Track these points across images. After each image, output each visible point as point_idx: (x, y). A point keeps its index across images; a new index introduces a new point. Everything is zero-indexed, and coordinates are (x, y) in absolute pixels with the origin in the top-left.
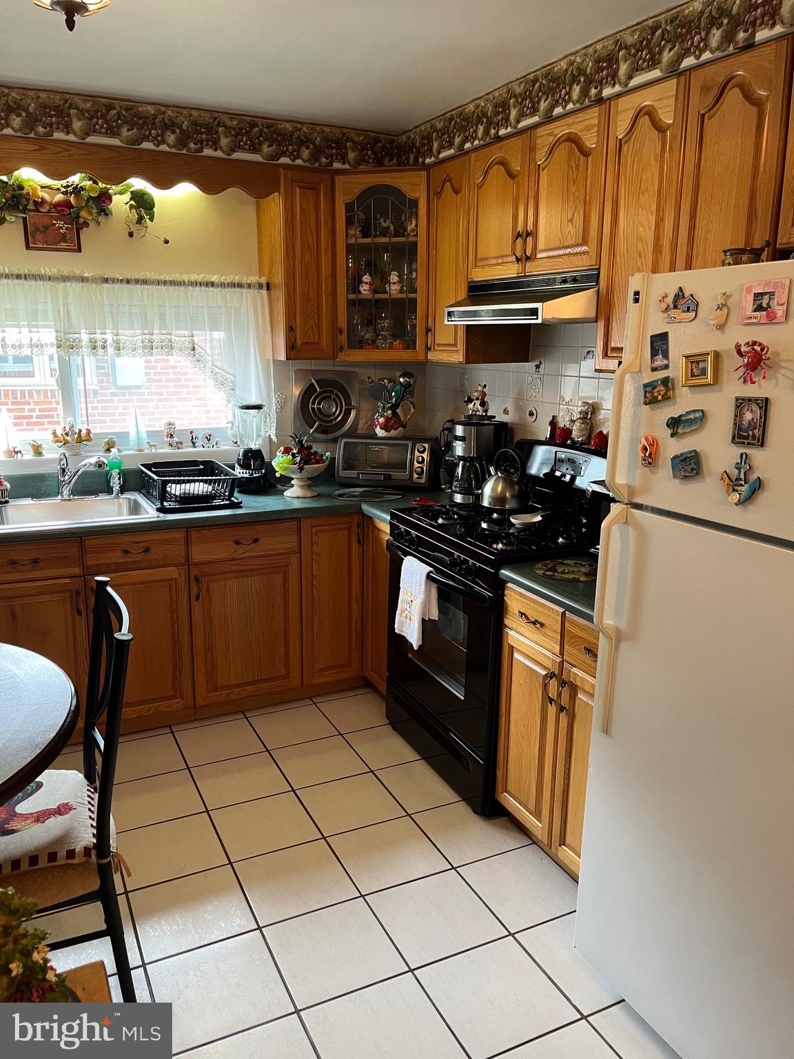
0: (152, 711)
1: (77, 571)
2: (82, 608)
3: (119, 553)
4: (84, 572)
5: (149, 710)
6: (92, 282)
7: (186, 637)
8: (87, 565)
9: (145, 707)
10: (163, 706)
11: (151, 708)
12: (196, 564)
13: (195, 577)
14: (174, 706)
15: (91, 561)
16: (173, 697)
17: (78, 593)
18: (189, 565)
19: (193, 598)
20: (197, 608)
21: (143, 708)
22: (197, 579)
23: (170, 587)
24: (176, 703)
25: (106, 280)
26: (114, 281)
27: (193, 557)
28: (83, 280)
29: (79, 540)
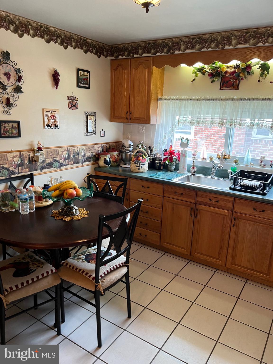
0: (209, 260)
1: (193, 201)
2: (193, 214)
3: (208, 200)
4: (196, 203)
5: (208, 259)
6: (236, 100)
7: (227, 238)
8: (197, 201)
9: (208, 258)
10: (214, 260)
11: (210, 259)
12: (236, 212)
13: (234, 218)
14: (217, 262)
15: (199, 199)
16: (218, 259)
17: (192, 209)
18: (233, 212)
19: (232, 225)
20: (233, 229)
21: (207, 258)
22: (235, 218)
23: (224, 218)
24: (218, 262)
25: (241, 99)
26: (244, 99)
27: (235, 210)
28: (233, 100)
29: (196, 191)
